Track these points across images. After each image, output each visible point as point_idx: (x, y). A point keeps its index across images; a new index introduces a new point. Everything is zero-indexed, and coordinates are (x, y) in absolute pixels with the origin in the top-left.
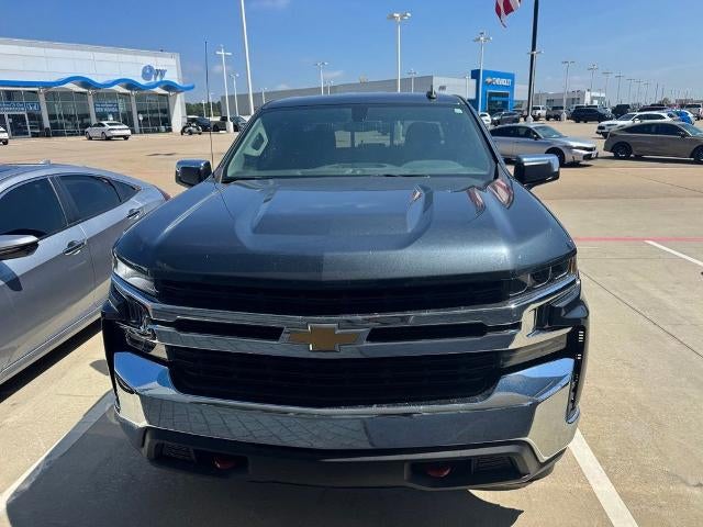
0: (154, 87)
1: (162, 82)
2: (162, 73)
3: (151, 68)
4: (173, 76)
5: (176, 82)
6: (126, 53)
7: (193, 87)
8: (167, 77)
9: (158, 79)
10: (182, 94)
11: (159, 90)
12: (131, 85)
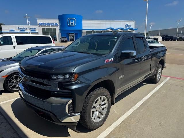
0: (128, 29)
1: (130, 28)
2: (130, 26)
3: (128, 25)
4: (133, 27)
5: (133, 28)
6: (122, 21)
7: (137, 29)
8: (131, 27)
9: (129, 27)
10: (134, 31)
11: (129, 30)
12: (122, 29)
